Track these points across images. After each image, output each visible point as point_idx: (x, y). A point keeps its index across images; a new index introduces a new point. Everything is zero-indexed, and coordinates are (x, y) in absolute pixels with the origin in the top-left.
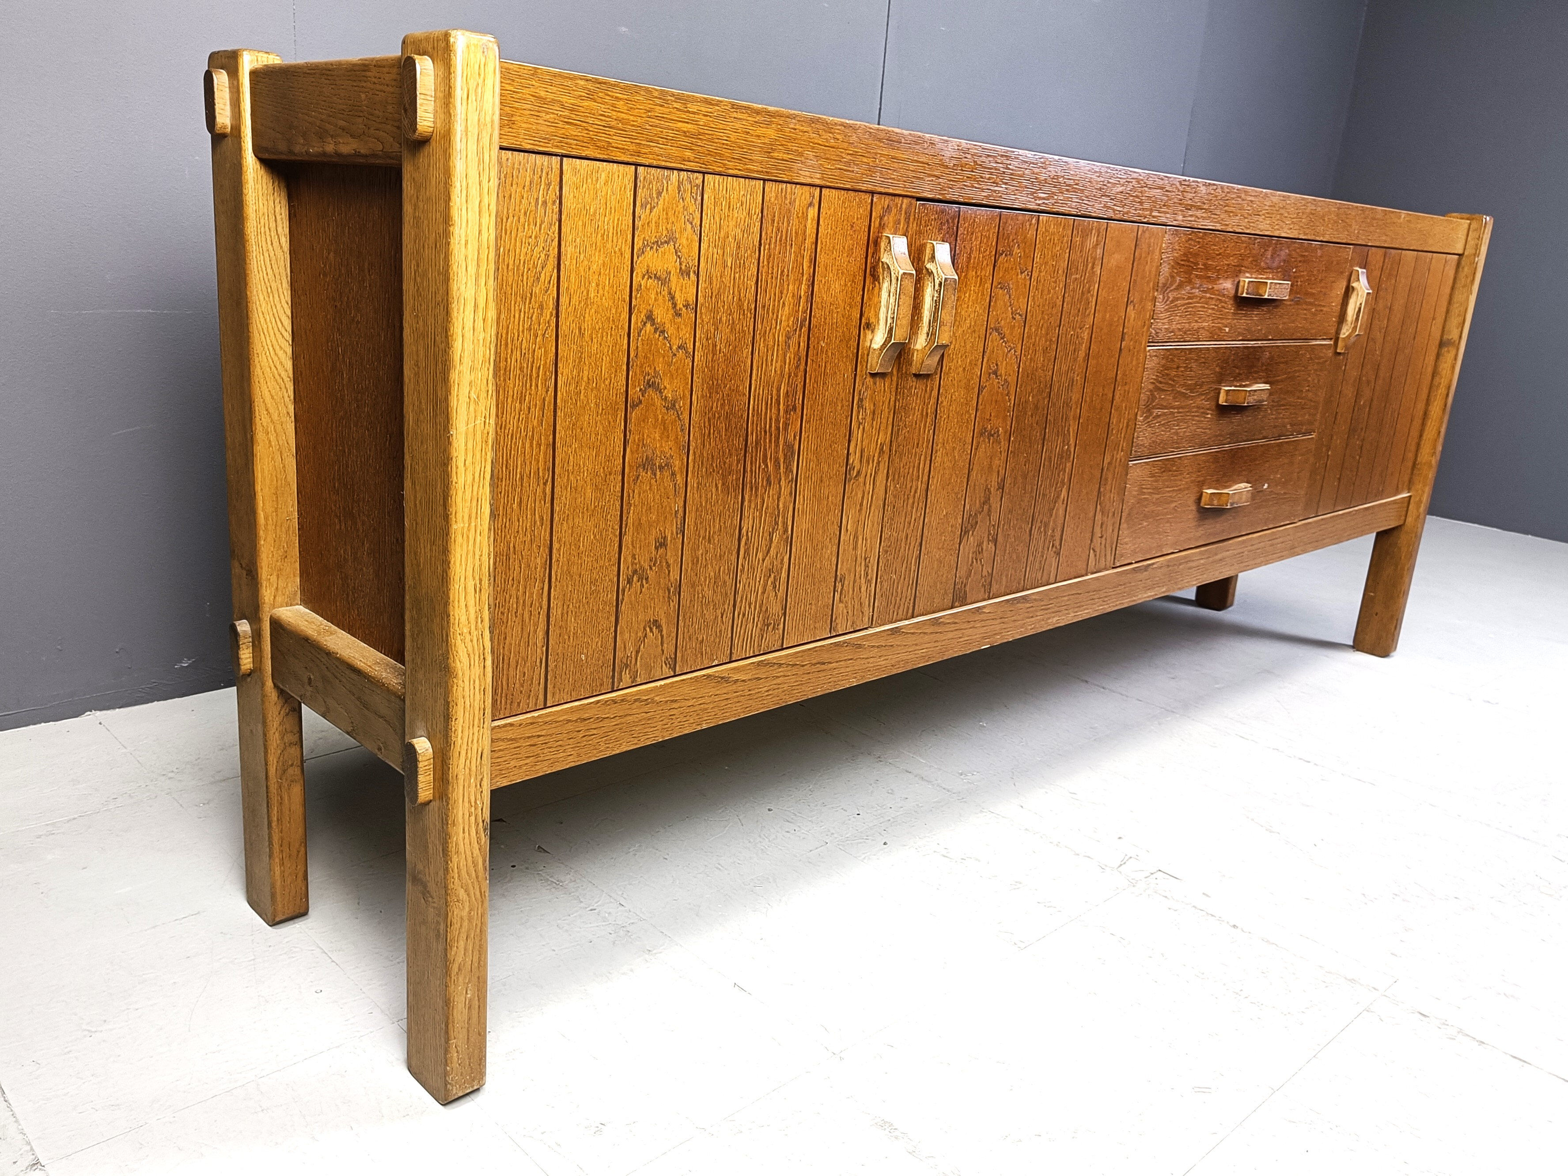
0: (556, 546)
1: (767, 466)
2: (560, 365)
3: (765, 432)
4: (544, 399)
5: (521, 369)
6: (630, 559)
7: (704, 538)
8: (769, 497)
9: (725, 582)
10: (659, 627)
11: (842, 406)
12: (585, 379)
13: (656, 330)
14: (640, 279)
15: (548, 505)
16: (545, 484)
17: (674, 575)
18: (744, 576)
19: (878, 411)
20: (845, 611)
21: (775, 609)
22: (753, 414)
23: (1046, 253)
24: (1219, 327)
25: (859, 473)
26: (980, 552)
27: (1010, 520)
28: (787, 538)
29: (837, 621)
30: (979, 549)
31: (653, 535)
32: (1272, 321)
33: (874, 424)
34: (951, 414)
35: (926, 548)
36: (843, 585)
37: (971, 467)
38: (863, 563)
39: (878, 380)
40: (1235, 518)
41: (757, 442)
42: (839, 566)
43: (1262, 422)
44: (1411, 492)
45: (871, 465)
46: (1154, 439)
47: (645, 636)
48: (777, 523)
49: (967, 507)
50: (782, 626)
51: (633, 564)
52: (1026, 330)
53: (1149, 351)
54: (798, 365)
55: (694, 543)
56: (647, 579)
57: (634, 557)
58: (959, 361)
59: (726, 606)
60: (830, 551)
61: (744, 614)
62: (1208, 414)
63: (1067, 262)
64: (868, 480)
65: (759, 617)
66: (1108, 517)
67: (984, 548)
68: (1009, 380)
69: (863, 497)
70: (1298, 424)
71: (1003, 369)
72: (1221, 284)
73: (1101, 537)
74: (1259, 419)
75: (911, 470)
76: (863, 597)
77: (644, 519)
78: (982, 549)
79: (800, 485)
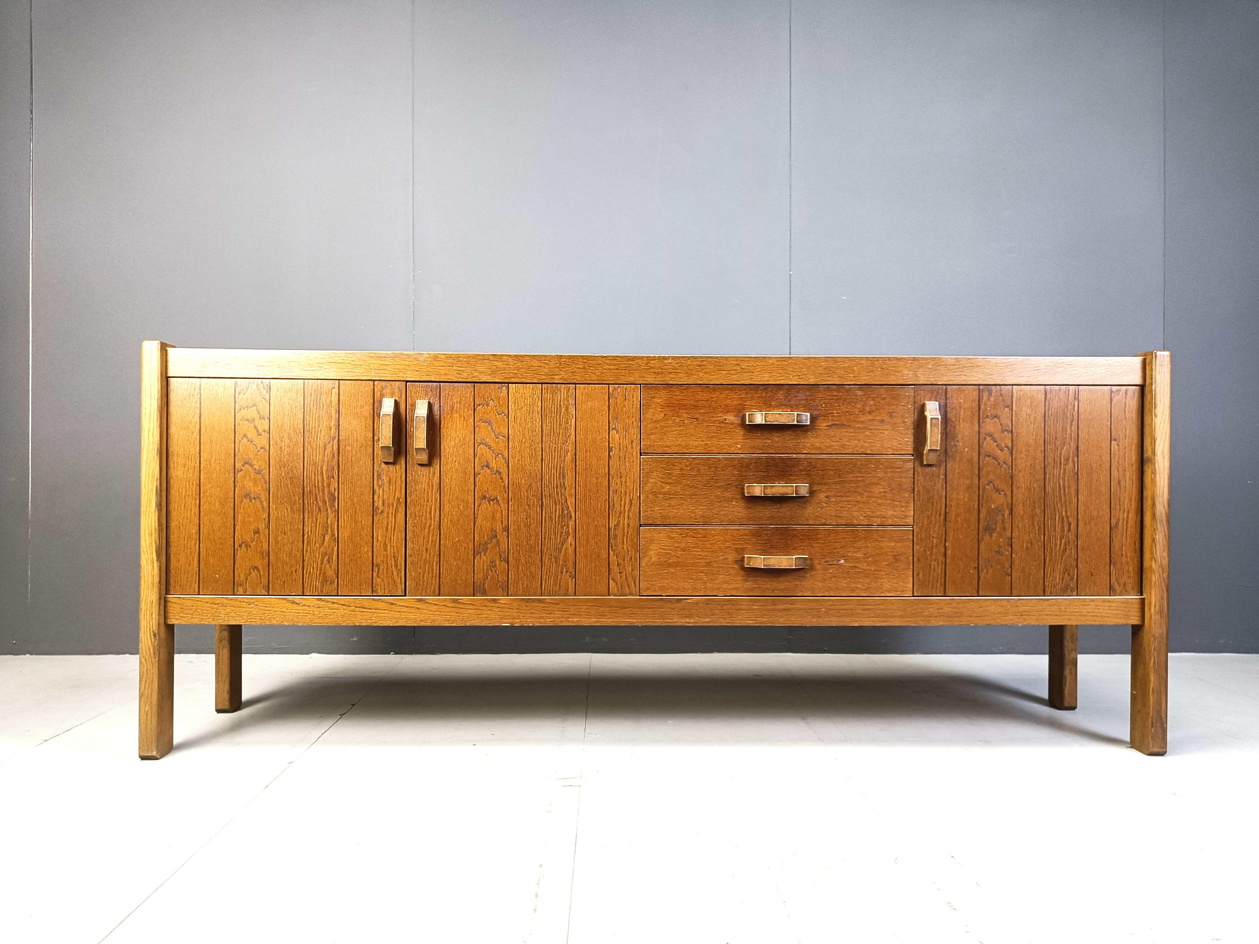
0: (202, 526)
1: (318, 502)
2: (201, 453)
3: (315, 487)
4: (195, 467)
5: (184, 455)
6: (240, 537)
7: (281, 532)
8: (320, 517)
9: (296, 555)
10: (258, 570)
11: (366, 478)
12: (214, 459)
13: (248, 441)
14: (239, 421)
15: (198, 509)
16: (196, 500)
17: (265, 546)
18: (308, 554)
19: (393, 482)
20: (382, 584)
21: (331, 573)
22: (307, 478)
23: (519, 404)
24: (727, 445)
25: (382, 511)
26: (493, 567)
27: (519, 551)
28: (335, 539)
29: (377, 587)
30: (493, 564)
31: (252, 528)
32: (803, 441)
33: (391, 487)
34: (452, 486)
35: (444, 558)
36: (379, 569)
37: (476, 516)
38: (393, 559)
39: (390, 466)
40: (800, 581)
41: (310, 491)
42: (374, 558)
43: (817, 512)
44: (1144, 594)
45: (391, 508)
46: (666, 514)
47: (251, 573)
48: (327, 531)
49: (477, 539)
50: (336, 583)
51: (242, 539)
52: (510, 444)
53: (642, 458)
54: (333, 457)
55: (275, 534)
56: (250, 547)
57: (242, 536)
58: (454, 459)
59: (298, 567)
60: (366, 549)
61: (310, 573)
62: (733, 502)
63: (540, 407)
64: (390, 516)
65: (320, 576)
66: (624, 560)
67: (497, 564)
68: (501, 470)
69: (388, 524)
70: (877, 517)
71: (493, 464)
72: (720, 417)
73: (620, 573)
74: (810, 510)
75: (424, 514)
76: (396, 578)
77: (246, 520)
78: (496, 565)
79: (341, 513)
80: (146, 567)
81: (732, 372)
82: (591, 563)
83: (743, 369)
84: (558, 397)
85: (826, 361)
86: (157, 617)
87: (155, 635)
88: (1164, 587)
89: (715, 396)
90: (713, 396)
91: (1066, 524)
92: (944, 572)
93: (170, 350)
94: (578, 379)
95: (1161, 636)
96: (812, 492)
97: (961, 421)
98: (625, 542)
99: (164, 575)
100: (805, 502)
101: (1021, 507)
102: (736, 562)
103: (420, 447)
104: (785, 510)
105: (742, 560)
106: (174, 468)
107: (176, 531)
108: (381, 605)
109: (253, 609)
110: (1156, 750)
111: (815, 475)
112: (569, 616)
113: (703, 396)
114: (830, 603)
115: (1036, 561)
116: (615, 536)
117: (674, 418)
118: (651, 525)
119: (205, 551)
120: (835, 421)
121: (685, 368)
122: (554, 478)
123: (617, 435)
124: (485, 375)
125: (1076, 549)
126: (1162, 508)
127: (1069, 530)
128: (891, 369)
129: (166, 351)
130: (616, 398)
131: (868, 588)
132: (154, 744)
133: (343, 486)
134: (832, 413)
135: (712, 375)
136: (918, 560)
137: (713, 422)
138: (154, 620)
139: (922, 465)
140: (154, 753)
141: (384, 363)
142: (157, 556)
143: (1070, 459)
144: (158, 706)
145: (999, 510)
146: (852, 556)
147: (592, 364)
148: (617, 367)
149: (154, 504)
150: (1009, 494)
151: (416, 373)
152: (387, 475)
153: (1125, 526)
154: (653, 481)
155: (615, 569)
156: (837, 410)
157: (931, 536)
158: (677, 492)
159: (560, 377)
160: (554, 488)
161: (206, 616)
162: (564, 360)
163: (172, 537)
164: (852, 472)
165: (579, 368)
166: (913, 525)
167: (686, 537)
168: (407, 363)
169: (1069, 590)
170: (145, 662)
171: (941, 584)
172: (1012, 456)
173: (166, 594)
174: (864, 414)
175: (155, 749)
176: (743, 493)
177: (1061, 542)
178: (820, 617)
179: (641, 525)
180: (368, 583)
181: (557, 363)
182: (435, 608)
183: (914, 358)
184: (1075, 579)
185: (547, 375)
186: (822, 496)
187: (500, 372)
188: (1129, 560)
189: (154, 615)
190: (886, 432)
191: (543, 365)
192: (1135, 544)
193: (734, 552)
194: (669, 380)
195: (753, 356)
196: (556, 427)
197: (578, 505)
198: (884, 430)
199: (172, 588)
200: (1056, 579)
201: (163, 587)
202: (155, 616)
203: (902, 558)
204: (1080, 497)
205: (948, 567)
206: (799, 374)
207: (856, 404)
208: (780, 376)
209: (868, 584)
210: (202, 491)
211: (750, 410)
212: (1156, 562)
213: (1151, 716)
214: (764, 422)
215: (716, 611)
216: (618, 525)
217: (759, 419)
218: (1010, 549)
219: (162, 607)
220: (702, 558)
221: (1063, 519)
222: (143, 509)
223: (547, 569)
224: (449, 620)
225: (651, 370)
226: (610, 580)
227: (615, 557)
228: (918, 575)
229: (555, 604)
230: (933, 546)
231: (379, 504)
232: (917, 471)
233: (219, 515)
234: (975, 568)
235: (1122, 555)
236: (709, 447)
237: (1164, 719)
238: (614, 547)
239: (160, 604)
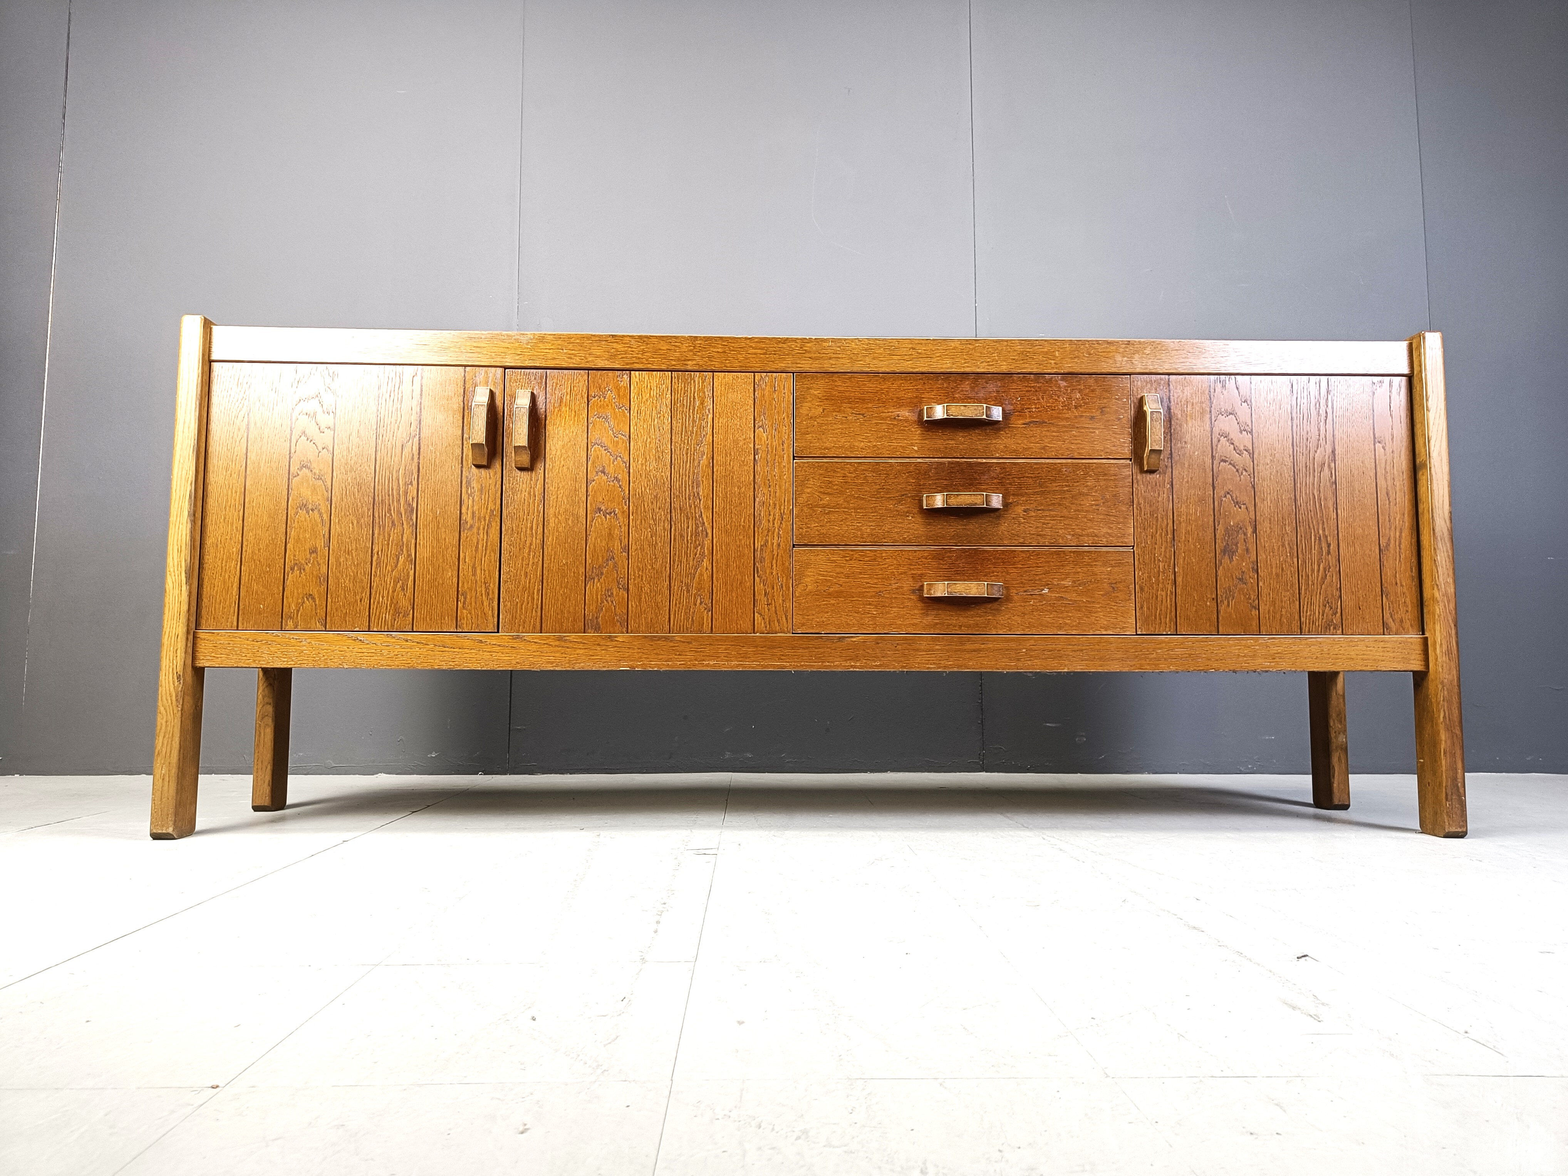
0: (245, 543)
1: (391, 515)
2: (249, 454)
3: (389, 495)
4: (239, 471)
5: (227, 456)
6: (292, 557)
7: (345, 552)
8: (394, 533)
9: (362, 580)
10: (313, 599)
11: (452, 485)
12: (264, 461)
13: (308, 439)
14: (297, 414)
15: (241, 522)
16: (239, 511)
17: (324, 569)
18: (377, 579)
19: (485, 490)
20: (469, 617)
21: (404, 603)
22: (378, 485)
23: (643, 395)
24: (901, 446)
25: (471, 526)
26: (609, 596)
27: (642, 576)
28: (411, 560)
29: (462, 621)
30: (609, 593)
31: (307, 546)
32: (994, 442)
33: (483, 497)
34: (560, 496)
35: (548, 585)
36: (465, 598)
37: (588, 533)
38: (483, 586)
39: (483, 471)
40: (994, 615)
41: (382, 500)
42: (460, 585)
43: (1012, 530)
44: (1426, 633)
45: (483, 523)
46: (825, 531)
47: (304, 602)
48: (402, 550)
49: (589, 561)
50: (411, 616)
51: (294, 560)
52: (632, 444)
53: (796, 463)
54: (413, 459)
55: (337, 554)
56: (304, 570)
57: (295, 556)
58: (562, 463)
59: (364, 595)
60: (450, 574)
61: (378, 602)
62: (908, 516)
63: (669, 400)
64: (481, 531)
65: (391, 606)
66: (773, 588)
67: (615, 593)
68: (620, 477)
69: (478, 543)
70: (1088, 535)
71: (610, 470)
72: (892, 412)
73: (768, 604)
74: (1004, 527)
75: (524, 530)
76: (486, 609)
77: (301, 536)
78: (612, 594)
79: (420, 529)
80: (171, 591)
81: (906, 357)
82: (732, 591)
83: (920, 353)
84: (691, 388)
85: (1021, 344)
86: (183, 655)
87: (179, 677)
88: (1451, 621)
89: (885, 386)
90: (883, 387)
91: (1324, 545)
92: (1173, 605)
93: (214, 328)
94: (717, 365)
95: (1451, 682)
96: (1006, 505)
97: (1188, 419)
98: (775, 566)
99: (194, 604)
100: (999, 517)
101: (1267, 524)
102: (913, 591)
103: (521, 445)
104: (974, 526)
105: (921, 588)
106: (213, 472)
107: (212, 550)
108: (467, 643)
109: (305, 648)
110: (1453, 829)
111: (1010, 484)
112: (703, 658)
113: (871, 386)
114: (1032, 642)
115: (1288, 591)
116: (762, 560)
117: (834, 414)
118: (806, 545)
119: (247, 574)
120: (1034, 418)
121: (849, 353)
122: (686, 487)
123: (764, 435)
124: (602, 360)
125: (1338, 576)
126: (1443, 523)
127: (1329, 553)
128: (1101, 354)
129: (211, 329)
130: (764, 390)
131: (1079, 623)
132: (171, 818)
133: (423, 494)
134: (1029, 408)
135: (882, 361)
136: (1142, 589)
137: (883, 419)
138: (178, 658)
139: (1142, 471)
140: (170, 830)
141: (479, 345)
142: (186, 577)
143: (1326, 465)
144: (179, 768)
145: (1239, 528)
146: (1058, 584)
147: (733, 347)
148: (765, 351)
149: (186, 513)
150: (1252, 508)
151: (517, 357)
152: (478, 481)
153: (1398, 548)
154: (809, 490)
155: (761, 599)
156: (1035, 404)
157: (1156, 559)
158: (838, 504)
159: (694, 362)
160: (686, 499)
161: (246, 656)
162: (699, 342)
163: (206, 557)
164: (1054, 481)
165: (718, 352)
166: (1133, 546)
167: (851, 560)
168: (506, 345)
169: (1332, 628)
170: (164, 712)
171: (1170, 620)
172: (1253, 462)
173: (196, 629)
174: (1069, 409)
175: (171, 823)
176: (921, 506)
177: (1319, 566)
178: (1019, 660)
179: (794, 547)
180: (452, 615)
181: (691, 346)
182: (535, 647)
183: (1129, 341)
184: (1339, 615)
185: (679, 360)
186: (1019, 510)
187: (620, 357)
188: (1405, 590)
189: (179, 651)
190: (1097, 432)
191: (673, 348)
192: (1412, 572)
193: (911, 579)
194: (828, 366)
195: (931, 338)
196: (689, 424)
197: (716, 521)
198: (1093, 428)
199: (203, 621)
200: (1315, 613)
201: (193, 619)
202: (180, 654)
203: (1121, 586)
204: (1339, 512)
205: (1178, 597)
206: (989, 360)
207: (1058, 397)
208: (965, 363)
209: (1079, 618)
210: (247, 500)
211: (928, 403)
212: (1439, 590)
213: (1444, 785)
214: (945, 417)
215: (888, 652)
216: (765, 545)
217: (939, 412)
218: (1256, 576)
219: (190, 644)
220: (870, 587)
221: (1320, 538)
222: (173, 519)
223: (676, 600)
224: (552, 663)
225: (807, 355)
226: (756, 614)
227: (762, 585)
228: (1142, 608)
229: (688, 642)
230: (1159, 571)
231: (467, 517)
232: (1136, 479)
233: (267, 530)
234: (1213, 599)
235: (1396, 584)
236: (879, 449)
237: (1461, 791)
238: (760, 572)
239: (187, 639)
